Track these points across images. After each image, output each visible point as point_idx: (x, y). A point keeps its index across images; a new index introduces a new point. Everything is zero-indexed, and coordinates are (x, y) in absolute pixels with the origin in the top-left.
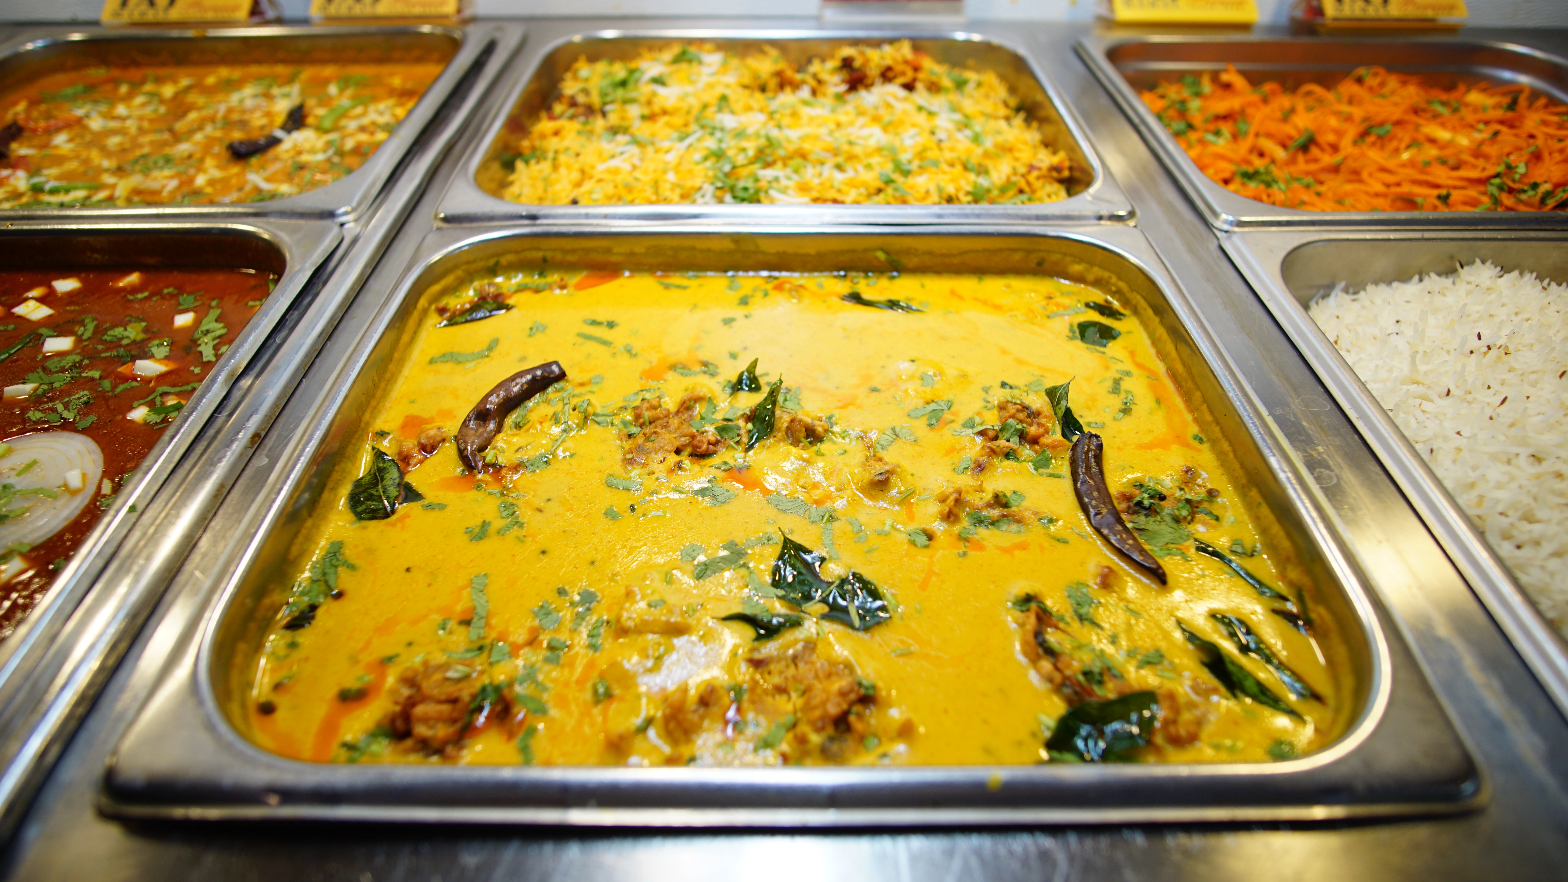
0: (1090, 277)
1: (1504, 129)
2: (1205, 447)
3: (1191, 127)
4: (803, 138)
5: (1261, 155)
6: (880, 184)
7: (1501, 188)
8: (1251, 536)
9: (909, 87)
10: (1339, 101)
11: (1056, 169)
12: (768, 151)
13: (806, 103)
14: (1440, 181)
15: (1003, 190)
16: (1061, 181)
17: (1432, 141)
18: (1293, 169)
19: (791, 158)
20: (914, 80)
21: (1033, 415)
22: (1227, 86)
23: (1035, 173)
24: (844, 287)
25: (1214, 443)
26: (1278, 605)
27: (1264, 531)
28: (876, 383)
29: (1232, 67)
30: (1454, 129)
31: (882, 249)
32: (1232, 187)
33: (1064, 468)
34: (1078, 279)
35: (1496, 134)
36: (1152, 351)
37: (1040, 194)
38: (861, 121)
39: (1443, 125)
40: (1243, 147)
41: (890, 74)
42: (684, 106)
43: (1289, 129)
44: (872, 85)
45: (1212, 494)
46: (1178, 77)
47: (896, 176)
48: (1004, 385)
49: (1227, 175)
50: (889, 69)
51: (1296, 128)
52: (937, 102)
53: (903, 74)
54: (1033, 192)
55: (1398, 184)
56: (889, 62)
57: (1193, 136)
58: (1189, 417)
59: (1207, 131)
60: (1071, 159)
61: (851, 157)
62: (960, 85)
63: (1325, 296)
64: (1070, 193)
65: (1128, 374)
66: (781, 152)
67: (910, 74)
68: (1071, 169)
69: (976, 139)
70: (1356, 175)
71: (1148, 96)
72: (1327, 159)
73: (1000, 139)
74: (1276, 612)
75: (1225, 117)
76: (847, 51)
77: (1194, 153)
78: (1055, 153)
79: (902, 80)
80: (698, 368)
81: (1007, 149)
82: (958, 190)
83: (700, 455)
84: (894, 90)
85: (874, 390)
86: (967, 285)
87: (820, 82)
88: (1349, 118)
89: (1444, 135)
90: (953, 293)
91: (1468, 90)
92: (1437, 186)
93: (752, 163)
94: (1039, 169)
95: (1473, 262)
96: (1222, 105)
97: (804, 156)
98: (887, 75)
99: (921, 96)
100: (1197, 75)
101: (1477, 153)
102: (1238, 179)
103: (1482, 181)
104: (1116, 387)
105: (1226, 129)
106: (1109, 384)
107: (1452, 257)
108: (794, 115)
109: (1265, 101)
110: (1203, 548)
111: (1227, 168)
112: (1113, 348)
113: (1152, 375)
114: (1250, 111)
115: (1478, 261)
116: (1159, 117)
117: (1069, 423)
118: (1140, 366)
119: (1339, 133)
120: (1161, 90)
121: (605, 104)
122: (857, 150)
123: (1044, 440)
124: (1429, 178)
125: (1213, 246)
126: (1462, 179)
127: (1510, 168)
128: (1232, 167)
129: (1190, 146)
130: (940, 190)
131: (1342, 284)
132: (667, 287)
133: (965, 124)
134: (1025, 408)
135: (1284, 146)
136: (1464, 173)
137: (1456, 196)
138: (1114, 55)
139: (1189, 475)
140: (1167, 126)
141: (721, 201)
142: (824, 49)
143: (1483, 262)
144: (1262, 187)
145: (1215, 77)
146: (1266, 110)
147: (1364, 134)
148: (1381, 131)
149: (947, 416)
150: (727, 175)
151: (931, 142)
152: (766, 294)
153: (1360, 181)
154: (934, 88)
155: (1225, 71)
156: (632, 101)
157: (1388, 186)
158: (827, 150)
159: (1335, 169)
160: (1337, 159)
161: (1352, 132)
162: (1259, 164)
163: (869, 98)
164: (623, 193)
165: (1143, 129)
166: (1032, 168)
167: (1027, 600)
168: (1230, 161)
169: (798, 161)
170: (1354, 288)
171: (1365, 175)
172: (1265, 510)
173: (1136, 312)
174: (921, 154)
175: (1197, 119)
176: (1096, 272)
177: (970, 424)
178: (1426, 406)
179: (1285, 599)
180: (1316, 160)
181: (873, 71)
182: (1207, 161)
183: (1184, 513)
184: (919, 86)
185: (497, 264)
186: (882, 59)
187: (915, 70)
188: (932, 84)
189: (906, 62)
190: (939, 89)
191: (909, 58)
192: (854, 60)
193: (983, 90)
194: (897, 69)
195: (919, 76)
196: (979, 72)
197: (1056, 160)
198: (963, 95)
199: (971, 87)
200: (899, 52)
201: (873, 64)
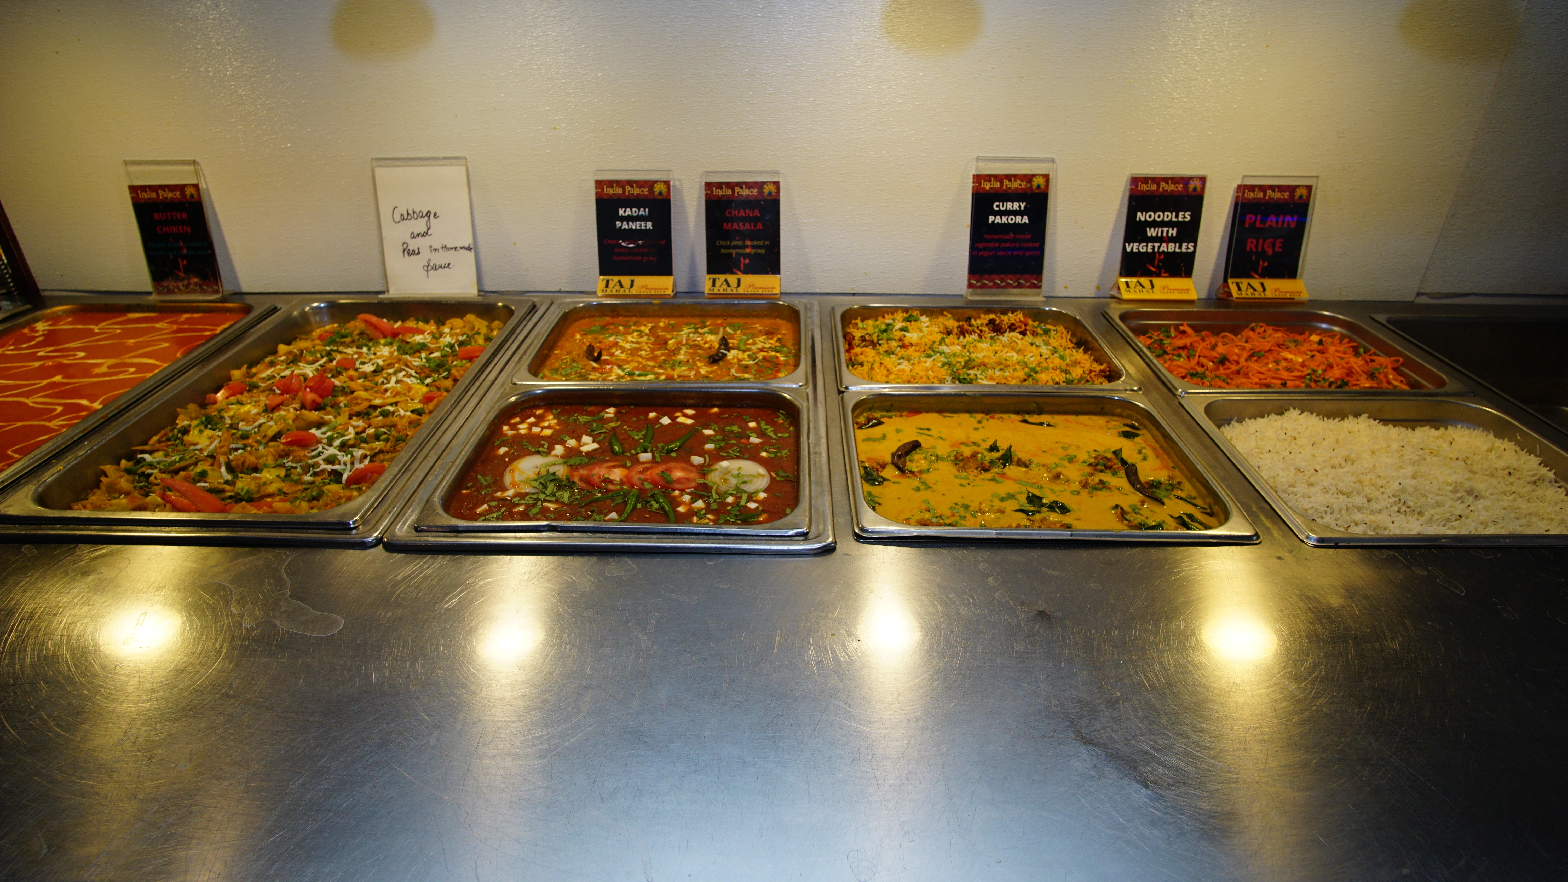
0: (1125, 414)
1: (1317, 354)
2: (1177, 470)
3: (1165, 353)
4: (984, 357)
5: (1203, 366)
6: (1025, 377)
7: (1310, 380)
8: (1194, 493)
9: (1023, 333)
10: (1240, 340)
11: (1101, 371)
12: (969, 363)
13: (978, 341)
14: (1283, 377)
15: (1079, 381)
16: (1105, 377)
17: (1286, 359)
18: (1217, 373)
19: (979, 366)
20: (1026, 330)
21: (1109, 460)
22: (1184, 332)
23: (1093, 374)
24: (1020, 418)
25: (1179, 468)
26: (1204, 511)
27: (1198, 491)
28: (1044, 449)
29: (1185, 323)
30: (1295, 354)
31: (1035, 403)
32: (1185, 380)
33: (1124, 475)
34: (1120, 416)
35: (1313, 356)
36: (1153, 441)
37: (1096, 382)
38: (1006, 349)
39: (1290, 352)
40: (1194, 362)
41: (1013, 327)
42: (922, 341)
43: (1214, 354)
44: (1005, 332)
45: (1179, 483)
46: (1158, 328)
47: (1032, 373)
48: (1095, 451)
49: (1183, 374)
50: (1013, 324)
51: (1218, 353)
52: (1039, 341)
53: (1020, 327)
54: (1094, 381)
55: (1265, 379)
56: (1013, 321)
57: (1167, 357)
58: (1169, 461)
59: (1173, 355)
60: (1109, 367)
61: (1007, 366)
62: (1046, 332)
63: (1229, 424)
64: (1109, 382)
65: (1144, 448)
66: (975, 363)
67: (1023, 327)
68: (1109, 371)
69: (1062, 358)
70: (1246, 376)
71: (1142, 337)
72: (1234, 368)
73: (1073, 358)
74: (1202, 512)
75: (1184, 348)
77: (1166, 365)
78: (1101, 364)
79: (1019, 330)
80: (971, 444)
81: (1076, 363)
82: (1060, 380)
83: (986, 470)
84: (1015, 335)
85: (1044, 452)
86: (1072, 418)
87: (981, 331)
88: (1243, 349)
89: (1290, 356)
90: (1066, 420)
91: (1311, 335)
92: (1282, 379)
93: (963, 368)
94: (1095, 371)
95: (1289, 410)
96: (1180, 342)
97: (985, 365)
98: (1012, 328)
99: (1029, 338)
100: (1168, 327)
101: (1303, 365)
102: (1189, 376)
103: (1303, 377)
104: (1140, 452)
105: (1183, 354)
106: (1137, 451)
107: (1282, 407)
108: (975, 346)
109: (1203, 340)
110: (1178, 497)
111: (1183, 372)
112: (1137, 439)
113: (1154, 449)
114: (1196, 345)
115: (1291, 409)
116: (1149, 348)
117: (1123, 462)
118: (1149, 445)
119: (1239, 356)
120: (1149, 335)
121: (879, 340)
122: (1009, 363)
123: (1115, 467)
124: (1280, 376)
125: (1176, 402)
126: (1293, 376)
127: (1314, 371)
128: (1186, 371)
129: (1165, 362)
130: (1053, 380)
131: (1236, 418)
132: (944, 417)
133: (1054, 351)
134: (1106, 458)
135: (1213, 362)
136: (1295, 374)
137: (1289, 383)
138: (1124, 317)
139: (1170, 478)
140: (1152, 352)
141: (954, 383)
143: (1294, 409)
144: (1199, 380)
145: (1176, 327)
146: (1203, 344)
147: (1252, 356)
148: (1259, 355)
149: (1075, 460)
150: (955, 372)
151: (1042, 360)
152: (988, 420)
153: (1248, 378)
154: (1034, 334)
155: (1182, 325)
156: (891, 339)
157: (1260, 379)
158: (996, 363)
159: (1238, 372)
160: (1238, 368)
161: (1245, 355)
162: (1200, 370)
163: (1005, 338)
164: (912, 380)
165: (1141, 353)
166: (1091, 371)
167: (1117, 506)
168: (1185, 368)
169: (982, 368)
170: (1240, 421)
171: (1250, 375)
172: (1198, 484)
173: (1145, 427)
174: (1039, 364)
175: (1169, 349)
176: (1127, 412)
177: (1085, 462)
178: (1261, 456)
179: (1206, 509)
180: (1229, 368)
181: (1005, 325)
182: (1173, 368)
183: (1170, 488)
184: (1028, 333)
185: (873, 406)
186: (1009, 320)
187: (1025, 325)
188: (1034, 331)
189: (1020, 321)
190: (1037, 334)
191: (1022, 319)
192: (996, 320)
193: (1059, 334)
194: (1017, 325)
195: (1028, 328)
196: (1055, 326)
197: (1102, 367)
198: (1050, 337)
199: (1053, 333)
200: (1016, 316)
201: (1005, 322)
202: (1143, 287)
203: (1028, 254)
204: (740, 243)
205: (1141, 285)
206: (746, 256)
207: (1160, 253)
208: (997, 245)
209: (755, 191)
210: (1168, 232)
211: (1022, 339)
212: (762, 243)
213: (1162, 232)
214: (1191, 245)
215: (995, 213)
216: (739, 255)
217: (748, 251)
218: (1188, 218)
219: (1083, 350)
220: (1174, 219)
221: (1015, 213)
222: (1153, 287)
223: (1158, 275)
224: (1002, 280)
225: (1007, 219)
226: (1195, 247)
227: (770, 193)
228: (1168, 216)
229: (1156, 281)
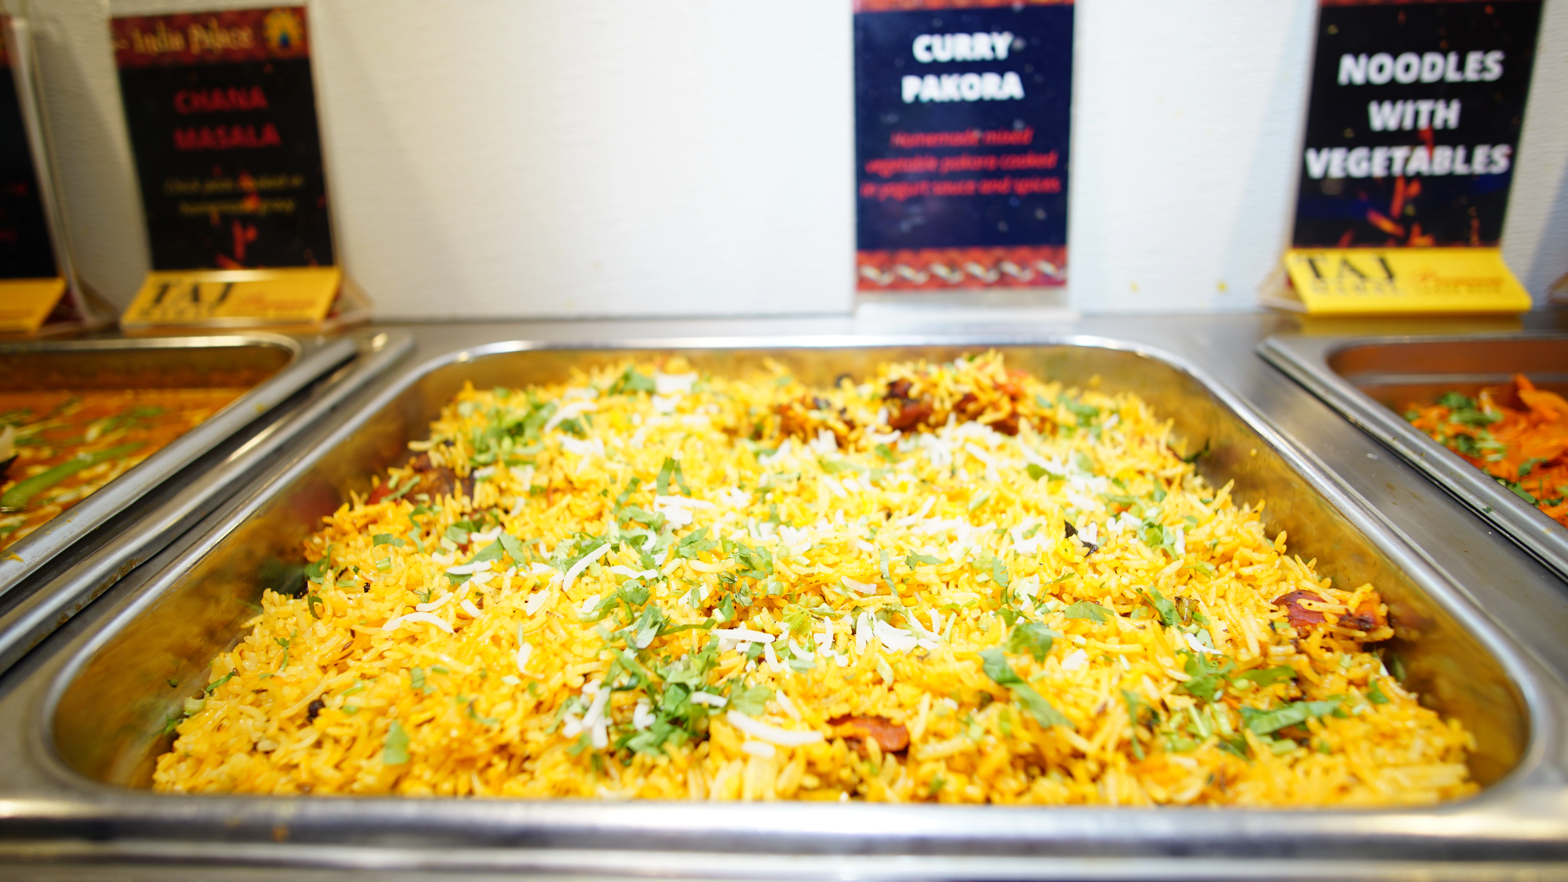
4: (816, 550)
9: (1007, 427)
12: (743, 582)
13: (825, 466)
19: (788, 597)
20: (1014, 415)
38: (928, 502)
41: (971, 407)
42: (604, 478)
44: (942, 423)
50: (969, 398)
52: (1059, 456)
53: (995, 406)
56: (968, 388)
61: (915, 592)
62: (1087, 419)
66: (771, 586)
67: (1006, 407)
76: (897, 372)
79: (990, 416)
84: (979, 433)
87: (851, 425)
97: (817, 591)
98: (966, 409)
99: (1028, 443)
108: (804, 494)
142: (860, 363)
150: (642, 656)
154: (1047, 427)
156: (523, 461)
158: (866, 577)
169: (804, 605)
181: (943, 404)
184: (1023, 425)
186: (957, 382)
187: (1014, 398)
188: (1043, 420)
189: (997, 387)
190: (1055, 428)
191: (1002, 378)
192: (911, 385)
193: (1128, 425)
194: (984, 398)
195: (1021, 408)
196: (1112, 394)
197: (1353, 601)
198: (1099, 437)
199: (1108, 422)
200: (980, 368)
201: (942, 392)
202: (1362, 276)
203: (1024, 187)
204: (226, 185)
205: (1354, 270)
206: (247, 220)
207: (1408, 180)
208: (931, 164)
209: (244, 38)
210: (1432, 114)
211: (1001, 448)
212: (280, 182)
213: (1417, 114)
214: (1500, 153)
215: (923, 70)
216: (227, 219)
217: (249, 205)
218: (1494, 72)
219: (1233, 493)
220: (1453, 76)
221: (979, 67)
222: (1390, 275)
223: (1402, 241)
224: (953, 266)
225: (959, 87)
226: (1512, 158)
227: (285, 42)
228: (1433, 67)
229: (1397, 258)
